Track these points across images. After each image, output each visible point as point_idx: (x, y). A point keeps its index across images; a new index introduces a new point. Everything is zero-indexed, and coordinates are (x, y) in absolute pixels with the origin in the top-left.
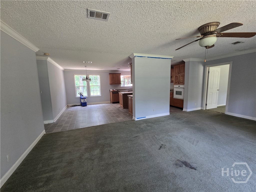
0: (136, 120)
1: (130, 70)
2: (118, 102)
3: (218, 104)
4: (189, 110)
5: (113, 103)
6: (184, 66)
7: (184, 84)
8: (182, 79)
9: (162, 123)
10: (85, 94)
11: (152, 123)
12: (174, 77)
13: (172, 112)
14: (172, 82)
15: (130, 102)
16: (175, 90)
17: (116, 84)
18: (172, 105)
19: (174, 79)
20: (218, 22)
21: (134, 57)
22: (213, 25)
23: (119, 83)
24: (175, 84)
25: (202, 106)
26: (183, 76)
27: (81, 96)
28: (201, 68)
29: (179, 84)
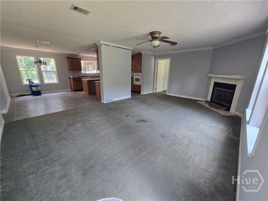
0: (105, 102)
1: (96, 56)
2: (82, 90)
3: (163, 89)
4: (145, 93)
5: (75, 91)
6: (141, 57)
7: (141, 72)
8: (140, 68)
9: (126, 103)
10: (36, 82)
11: (119, 103)
12: (134, 65)
13: (133, 95)
14: (132, 70)
15: (97, 88)
16: (135, 77)
17: (76, 70)
18: (133, 90)
19: (134, 68)
20: (160, 32)
21: (101, 45)
22: (158, 33)
23: (80, 69)
24: (134, 72)
25: (153, 90)
26: (141, 65)
27: (30, 83)
28: (153, 60)
29: (137, 72)
